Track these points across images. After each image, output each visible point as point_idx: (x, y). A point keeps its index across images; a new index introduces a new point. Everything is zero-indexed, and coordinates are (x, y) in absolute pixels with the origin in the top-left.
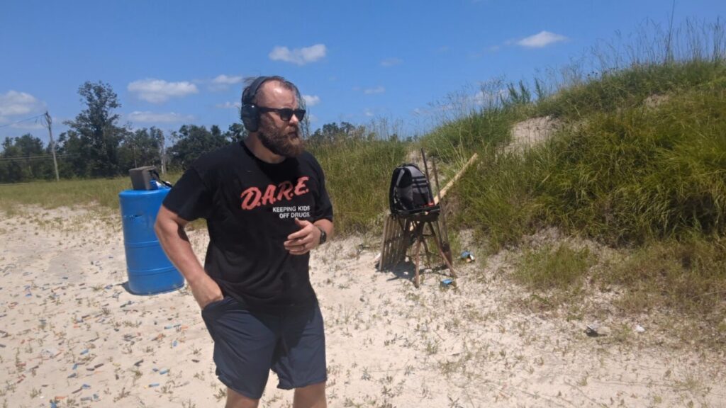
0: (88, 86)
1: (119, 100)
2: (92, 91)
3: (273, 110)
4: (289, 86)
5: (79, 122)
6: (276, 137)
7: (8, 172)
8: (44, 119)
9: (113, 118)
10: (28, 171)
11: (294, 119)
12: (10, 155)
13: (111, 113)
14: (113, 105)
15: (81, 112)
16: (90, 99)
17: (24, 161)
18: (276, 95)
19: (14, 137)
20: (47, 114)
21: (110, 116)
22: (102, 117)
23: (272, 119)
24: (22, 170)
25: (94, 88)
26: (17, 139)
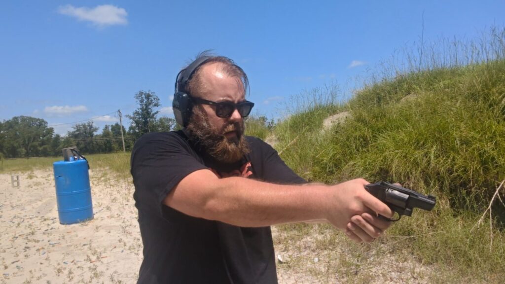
0: (141, 93)
1: (160, 102)
2: (143, 96)
3: (207, 102)
4: (235, 70)
5: (135, 115)
6: (209, 138)
7: (104, 147)
8: (117, 114)
9: (155, 113)
10: (115, 146)
11: (236, 115)
12: (105, 136)
13: (154, 110)
14: (156, 105)
15: (136, 109)
16: (142, 101)
17: (114, 140)
18: (214, 82)
19: (110, 125)
20: (119, 111)
21: (153, 112)
22: (148, 113)
23: (206, 114)
24: (113, 145)
25: (145, 95)
26: (112, 126)
